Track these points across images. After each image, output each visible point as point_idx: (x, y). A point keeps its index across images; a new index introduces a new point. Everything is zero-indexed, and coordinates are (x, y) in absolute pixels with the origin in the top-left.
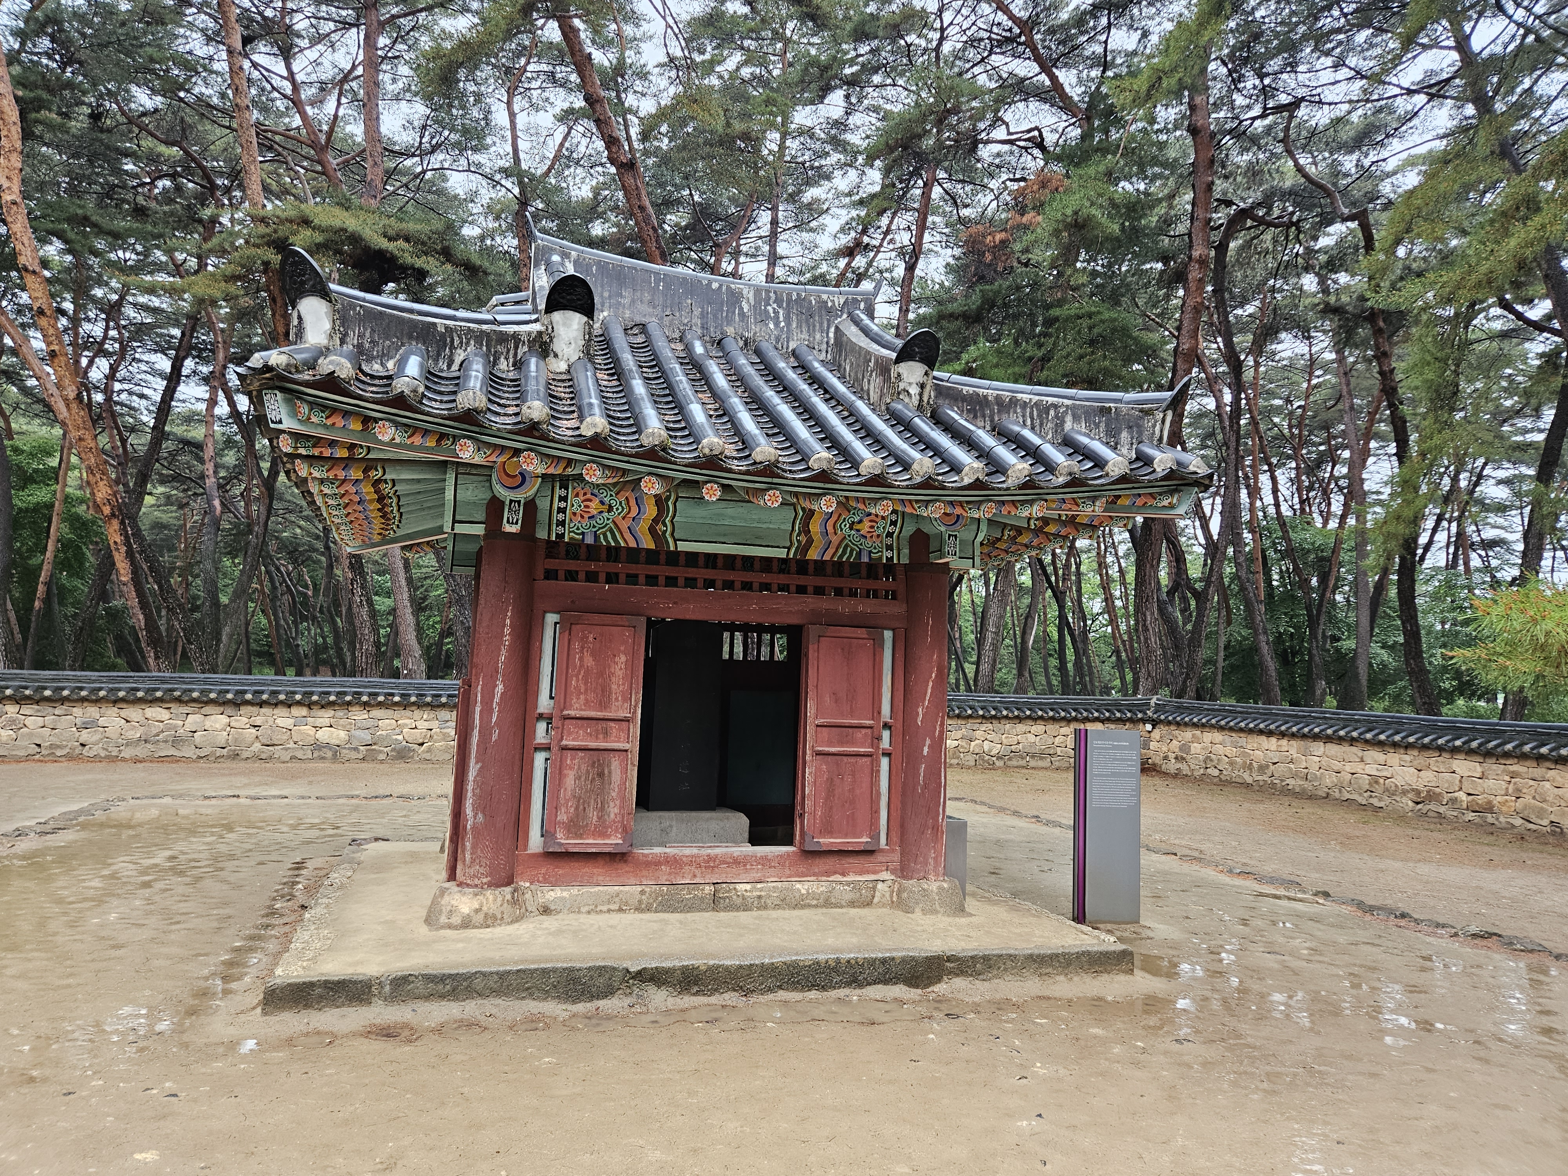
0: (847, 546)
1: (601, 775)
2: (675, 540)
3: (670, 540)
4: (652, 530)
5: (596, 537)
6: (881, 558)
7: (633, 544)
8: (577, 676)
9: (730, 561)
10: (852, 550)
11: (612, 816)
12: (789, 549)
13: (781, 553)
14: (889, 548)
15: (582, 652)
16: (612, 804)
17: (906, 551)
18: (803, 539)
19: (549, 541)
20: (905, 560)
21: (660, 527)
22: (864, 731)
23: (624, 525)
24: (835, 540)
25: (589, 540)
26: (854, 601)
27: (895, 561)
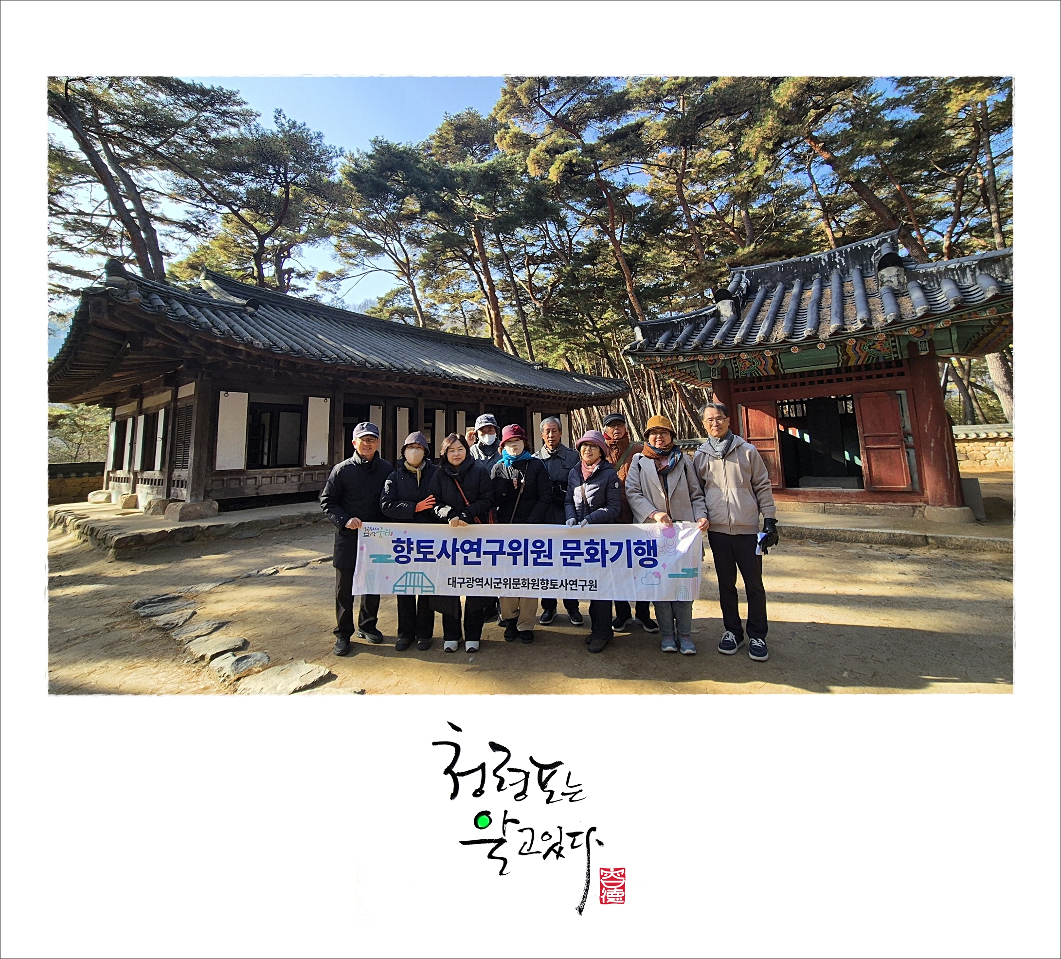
0: (870, 356)
2: (783, 370)
3: (781, 370)
4: (773, 367)
5: (751, 374)
6: (891, 358)
7: (766, 374)
8: (751, 425)
9: (810, 373)
10: (873, 358)
12: (838, 363)
13: (835, 366)
14: (895, 352)
17: (906, 353)
18: (845, 358)
20: (906, 357)
21: (776, 366)
23: (761, 368)
24: (863, 355)
25: (749, 376)
26: (878, 380)
27: (900, 358)
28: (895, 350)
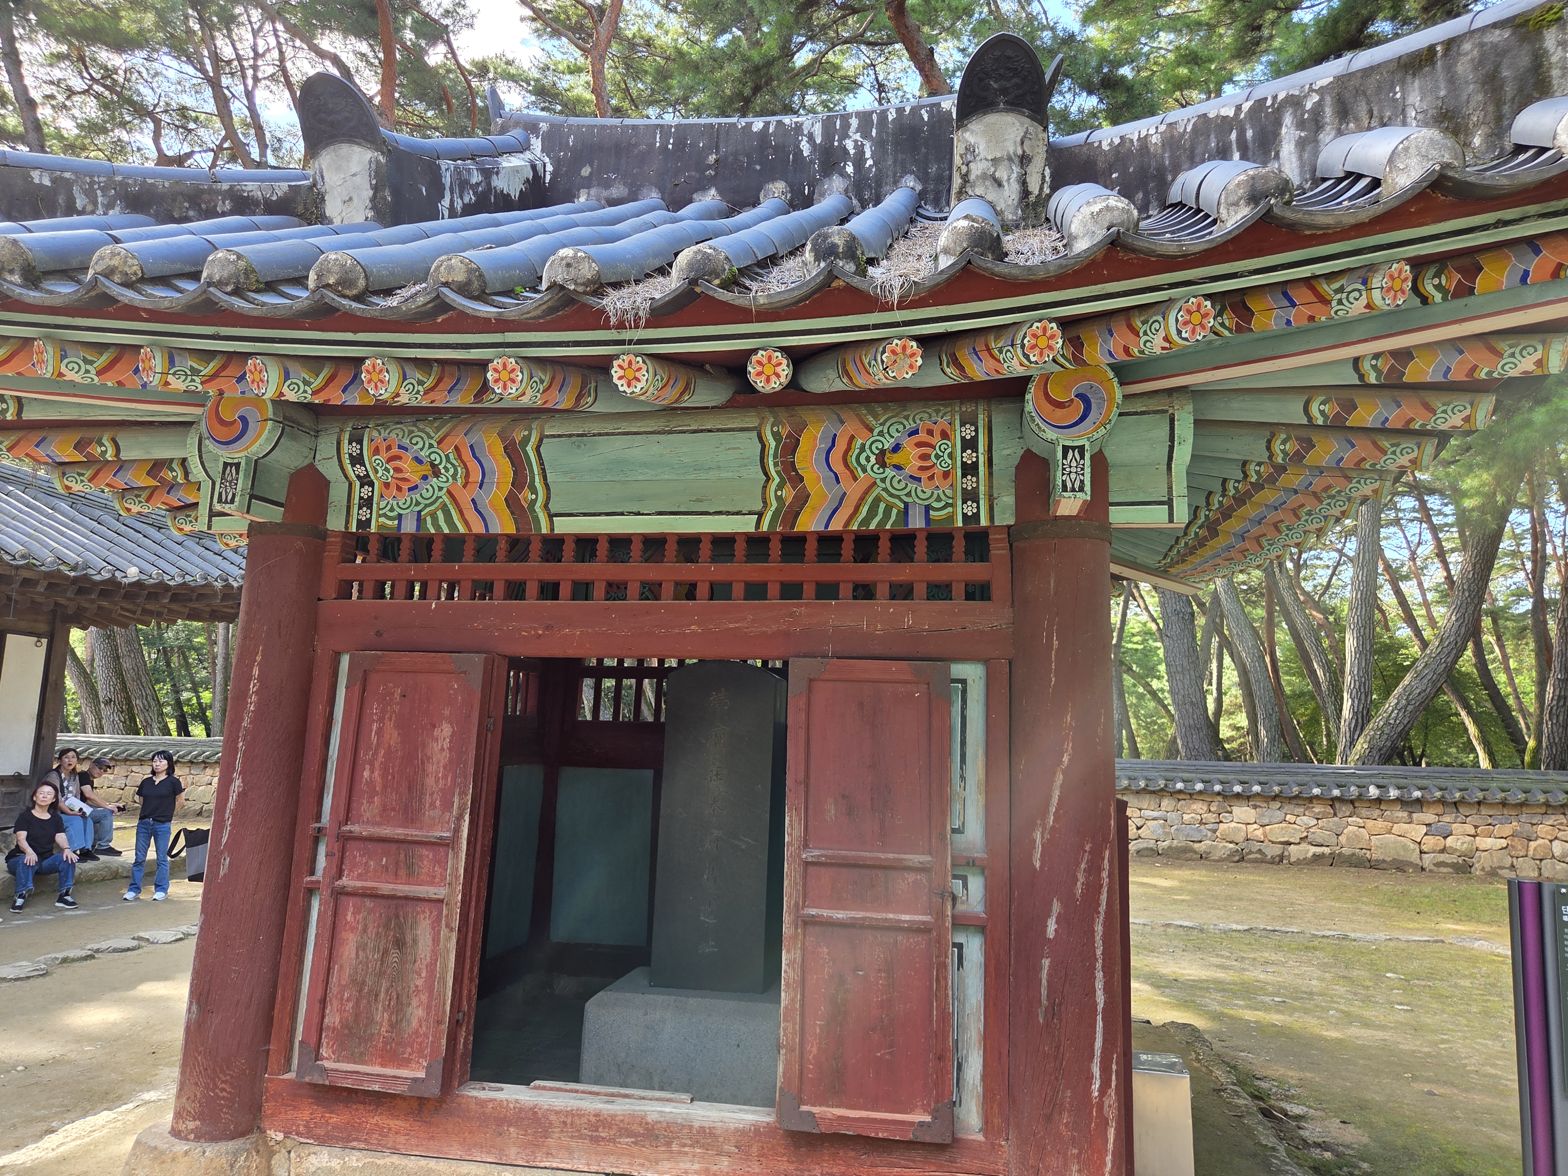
0: (878, 500)
1: (399, 944)
2: (551, 516)
3: (543, 516)
4: (512, 501)
5: (420, 519)
6: (951, 518)
7: (478, 528)
8: (372, 764)
10: (889, 508)
11: (415, 1023)
12: (760, 515)
13: (746, 525)
14: (970, 496)
15: (381, 720)
16: (415, 1002)
17: (1007, 500)
18: (788, 493)
19: (347, 534)
20: (1008, 519)
21: (527, 495)
22: (911, 877)
23: (465, 498)
24: (854, 491)
25: (409, 527)
26: (894, 607)
27: (984, 522)
28: (970, 483)
